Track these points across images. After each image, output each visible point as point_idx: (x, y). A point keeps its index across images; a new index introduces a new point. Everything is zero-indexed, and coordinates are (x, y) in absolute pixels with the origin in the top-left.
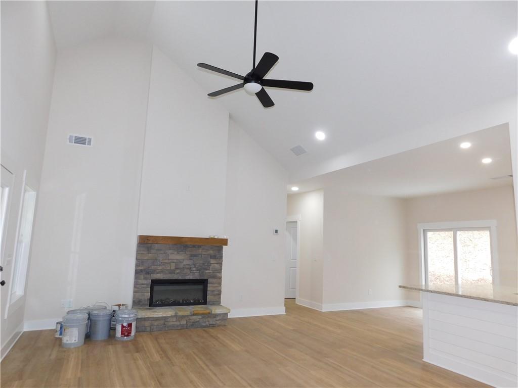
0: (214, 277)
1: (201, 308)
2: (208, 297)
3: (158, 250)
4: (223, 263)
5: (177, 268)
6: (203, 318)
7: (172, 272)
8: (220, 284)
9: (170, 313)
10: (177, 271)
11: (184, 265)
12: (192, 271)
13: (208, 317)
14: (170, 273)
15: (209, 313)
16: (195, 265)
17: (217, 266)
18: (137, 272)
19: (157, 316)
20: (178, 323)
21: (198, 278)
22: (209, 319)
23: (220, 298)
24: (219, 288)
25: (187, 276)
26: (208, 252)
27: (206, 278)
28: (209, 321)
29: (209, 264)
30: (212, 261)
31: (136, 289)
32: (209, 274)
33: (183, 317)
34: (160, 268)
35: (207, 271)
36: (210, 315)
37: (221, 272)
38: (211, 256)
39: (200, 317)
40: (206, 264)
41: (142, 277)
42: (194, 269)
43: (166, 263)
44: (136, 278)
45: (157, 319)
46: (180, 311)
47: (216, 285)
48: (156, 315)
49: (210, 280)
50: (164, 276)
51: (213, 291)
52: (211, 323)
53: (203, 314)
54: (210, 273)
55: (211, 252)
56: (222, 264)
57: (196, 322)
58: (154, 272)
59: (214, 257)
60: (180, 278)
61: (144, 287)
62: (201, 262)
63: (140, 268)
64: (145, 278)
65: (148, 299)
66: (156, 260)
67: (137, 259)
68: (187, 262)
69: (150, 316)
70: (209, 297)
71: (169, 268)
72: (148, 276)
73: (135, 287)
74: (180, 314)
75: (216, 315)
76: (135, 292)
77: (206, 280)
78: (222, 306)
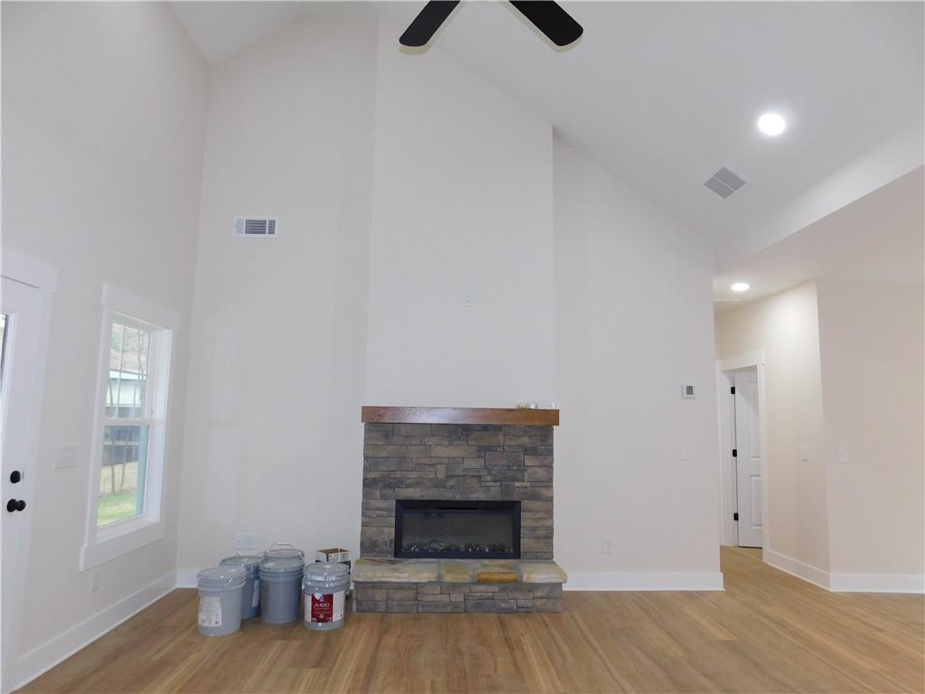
0: (535, 497)
1: (502, 566)
2: (522, 540)
3: (407, 437)
4: (554, 465)
5: (450, 477)
6: (502, 590)
7: (438, 484)
8: (550, 513)
9: (425, 575)
10: (451, 484)
11: (465, 469)
12: (483, 484)
13: (516, 589)
14: (436, 487)
15: (516, 581)
16: (490, 471)
17: (540, 473)
18: (368, 484)
19: (398, 580)
20: (445, 598)
21: (498, 498)
22: (517, 595)
23: (551, 545)
24: (548, 523)
25: (475, 493)
26: (520, 441)
27: (516, 498)
28: (516, 599)
29: (522, 468)
30: (529, 461)
31: (367, 520)
32: (522, 490)
33: (454, 586)
34: (413, 475)
35: (517, 484)
36: (517, 585)
37: (552, 487)
38: (525, 450)
39: (496, 589)
40: (515, 468)
41: (378, 493)
42: (489, 478)
43: (425, 464)
44: (366, 496)
45: (399, 587)
46: (449, 571)
47: (539, 515)
48: (397, 577)
49: (525, 504)
50: (424, 493)
51: (533, 529)
52: (522, 602)
53: (501, 582)
54: (525, 487)
55: (526, 440)
56: (552, 468)
57: (487, 599)
58: (400, 483)
59: (533, 451)
60: (458, 497)
61: (381, 516)
62: (504, 462)
63: (373, 475)
64: (384, 497)
65: (391, 540)
66: (404, 457)
67: (366, 458)
68: (474, 464)
69: (383, 579)
70: (525, 543)
71: (432, 476)
72: (389, 492)
73: (364, 514)
74: (448, 578)
75: (532, 587)
76: (364, 525)
77: (519, 503)
78: (555, 563)
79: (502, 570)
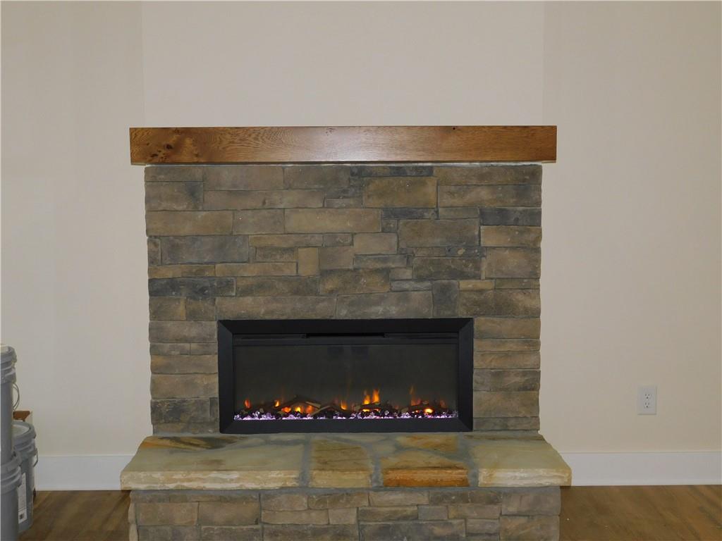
0: (502, 308)
1: (435, 449)
2: (475, 395)
3: (234, 193)
4: (543, 245)
5: (325, 274)
6: (435, 501)
7: (302, 288)
8: (532, 341)
9: (274, 474)
10: (329, 286)
11: (357, 257)
12: (395, 285)
13: (464, 498)
14: (296, 292)
15: (464, 483)
16: (407, 257)
17: (514, 261)
18: (159, 290)
19: (218, 486)
20: (317, 519)
21: (429, 313)
22: (466, 509)
23: (535, 404)
24: (529, 361)
25: (377, 303)
26: (471, 197)
27: (461, 313)
28: (465, 519)
29: (475, 252)
30: (490, 237)
31: (160, 360)
32: (475, 297)
33: (335, 497)
34: (251, 271)
35: (464, 284)
36: (468, 493)
37: (537, 288)
38: (483, 214)
39: (423, 498)
40: (461, 252)
41: (181, 309)
42: (408, 274)
43: (277, 249)
44: (156, 313)
45: (224, 498)
46: (325, 465)
47: (511, 346)
48: (215, 480)
49: (480, 324)
50: (274, 306)
51: (498, 374)
52: (474, 524)
53: (431, 485)
54: (481, 291)
55: (484, 194)
56: (538, 250)
57: (405, 518)
58: (225, 286)
59: (499, 217)
60: (343, 313)
61: (190, 353)
62: (437, 241)
63: (168, 272)
64: (193, 316)
65: (212, 400)
66: (231, 234)
67: (153, 238)
68: (372, 245)
69: (186, 484)
70: (483, 399)
71: (290, 271)
72: (203, 305)
73: (154, 351)
74: (324, 480)
75: (496, 496)
76: (155, 369)
77: (467, 322)
78: (541, 439)
79: (435, 461)
